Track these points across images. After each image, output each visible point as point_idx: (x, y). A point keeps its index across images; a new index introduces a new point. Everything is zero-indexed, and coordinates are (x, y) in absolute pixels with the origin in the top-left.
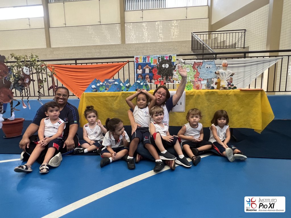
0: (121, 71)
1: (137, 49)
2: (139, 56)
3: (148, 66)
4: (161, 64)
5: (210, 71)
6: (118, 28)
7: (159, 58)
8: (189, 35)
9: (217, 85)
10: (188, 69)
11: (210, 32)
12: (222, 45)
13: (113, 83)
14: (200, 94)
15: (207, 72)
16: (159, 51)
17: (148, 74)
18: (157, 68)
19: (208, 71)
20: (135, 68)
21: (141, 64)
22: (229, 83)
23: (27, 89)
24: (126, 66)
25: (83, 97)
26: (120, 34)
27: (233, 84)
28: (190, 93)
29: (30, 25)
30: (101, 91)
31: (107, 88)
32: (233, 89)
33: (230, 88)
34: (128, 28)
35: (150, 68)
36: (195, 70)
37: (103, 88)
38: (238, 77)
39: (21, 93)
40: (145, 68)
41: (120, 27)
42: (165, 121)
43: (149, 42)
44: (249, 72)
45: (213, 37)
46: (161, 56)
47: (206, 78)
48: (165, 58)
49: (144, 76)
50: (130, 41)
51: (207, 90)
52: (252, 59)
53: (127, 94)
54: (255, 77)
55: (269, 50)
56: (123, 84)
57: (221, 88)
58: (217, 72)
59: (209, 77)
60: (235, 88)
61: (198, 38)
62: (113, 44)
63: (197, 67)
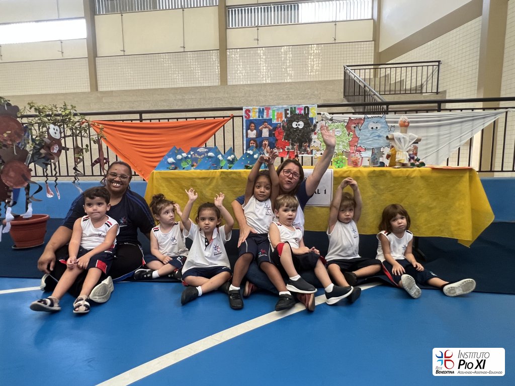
0: (219, 134)
1: (247, 95)
2: (251, 108)
3: (266, 124)
4: (290, 121)
5: (378, 134)
6: (215, 57)
7: (286, 110)
8: (339, 70)
9: (391, 159)
10: (337, 131)
11: (376, 65)
12: (398, 88)
13: (206, 154)
14: (359, 175)
15: (371, 137)
16: (286, 97)
17: (266, 139)
18: (283, 129)
19: (373, 135)
20: (244, 127)
21: (255, 122)
22: (412, 156)
23: (55, 164)
24: (228, 125)
25: (153, 178)
26: (219, 68)
27: (419, 157)
28: (341, 172)
29: (62, 53)
30: (184, 169)
31: (194, 162)
32: (418, 166)
33: (413, 165)
34: (232, 57)
35: (271, 128)
36: (351, 133)
37: (188, 164)
38: (427, 144)
39: (45, 170)
40: (261, 127)
41: (219, 57)
42: (297, 223)
43: (270, 82)
44: (445, 136)
45: (383, 75)
46: (290, 107)
47: (370, 146)
48: (297, 110)
50: (236, 80)
51: (372, 169)
52: (452, 113)
53: (231, 174)
54: (458, 145)
55: (481, 97)
56: (222, 156)
57: (398, 164)
58: (390, 137)
59: (377, 146)
60: (423, 164)
61: (355, 76)
62: (205, 85)
63: (355, 127)
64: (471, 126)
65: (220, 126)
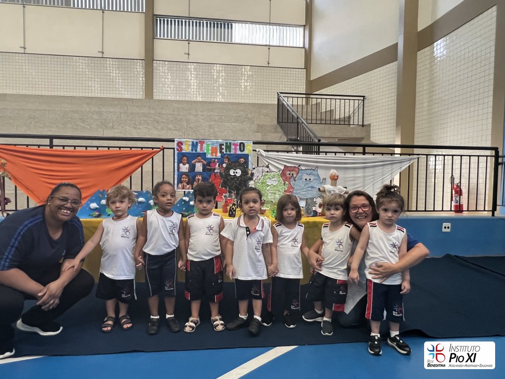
0: (147, 166)
2: (184, 140)
3: (200, 158)
6: (139, 67)
7: (221, 145)
10: (274, 181)
11: (308, 95)
12: (328, 117)
15: (305, 188)
17: (199, 173)
18: (221, 177)
20: (176, 161)
24: (158, 158)
26: (144, 79)
34: (159, 70)
35: (205, 162)
40: (194, 161)
41: (144, 67)
43: (201, 99)
44: (372, 177)
46: (225, 142)
48: (232, 145)
49: (192, 177)
50: (164, 94)
52: (375, 156)
59: (309, 196)
62: (127, 97)
63: (290, 174)
64: (390, 169)
65: (150, 157)
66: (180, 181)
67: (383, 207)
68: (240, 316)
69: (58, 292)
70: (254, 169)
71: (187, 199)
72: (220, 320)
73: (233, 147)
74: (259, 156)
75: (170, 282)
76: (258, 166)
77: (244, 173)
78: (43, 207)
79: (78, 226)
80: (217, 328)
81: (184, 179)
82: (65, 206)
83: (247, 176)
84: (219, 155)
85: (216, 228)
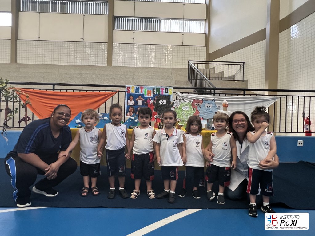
1: (125, 74)
2: (131, 86)
3: (141, 97)
6: (104, 47)
7: (153, 89)
12: (220, 76)
17: (140, 106)
20: (126, 99)
21: (133, 95)
24: (115, 97)
34: (116, 48)
35: (144, 100)
36: (195, 109)
40: (137, 99)
41: (107, 47)
44: (249, 110)
45: (211, 68)
46: (156, 87)
47: (206, 117)
48: (160, 90)
50: (118, 63)
58: (217, 112)
63: (197, 105)
66: (128, 111)
67: (256, 120)
68: (165, 190)
69: (56, 169)
70: (174, 101)
71: (133, 118)
72: (153, 192)
73: (161, 90)
74: (177, 96)
75: (122, 166)
76: (176, 99)
77: (169, 103)
78: (49, 118)
79: (68, 131)
80: (151, 197)
81: (131, 110)
82: (62, 117)
83: (170, 105)
84: (152, 95)
85: (151, 135)
